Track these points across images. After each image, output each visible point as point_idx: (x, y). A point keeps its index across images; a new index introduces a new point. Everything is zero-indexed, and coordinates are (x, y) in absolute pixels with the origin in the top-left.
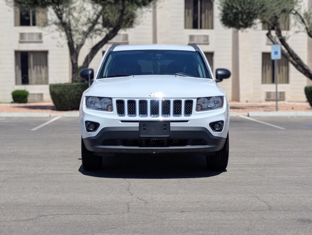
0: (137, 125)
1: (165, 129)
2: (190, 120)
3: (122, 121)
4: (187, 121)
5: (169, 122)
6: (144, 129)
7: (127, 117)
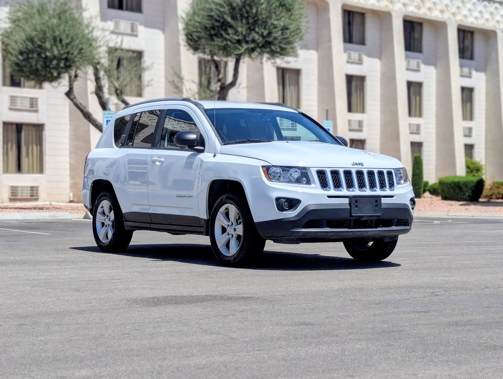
0: (346, 201)
1: (376, 206)
2: (395, 196)
3: (329, 197)
4: (392, 197)
5: (380, 197)
6: (356, 206)
7: (333, 192)
